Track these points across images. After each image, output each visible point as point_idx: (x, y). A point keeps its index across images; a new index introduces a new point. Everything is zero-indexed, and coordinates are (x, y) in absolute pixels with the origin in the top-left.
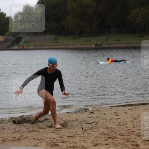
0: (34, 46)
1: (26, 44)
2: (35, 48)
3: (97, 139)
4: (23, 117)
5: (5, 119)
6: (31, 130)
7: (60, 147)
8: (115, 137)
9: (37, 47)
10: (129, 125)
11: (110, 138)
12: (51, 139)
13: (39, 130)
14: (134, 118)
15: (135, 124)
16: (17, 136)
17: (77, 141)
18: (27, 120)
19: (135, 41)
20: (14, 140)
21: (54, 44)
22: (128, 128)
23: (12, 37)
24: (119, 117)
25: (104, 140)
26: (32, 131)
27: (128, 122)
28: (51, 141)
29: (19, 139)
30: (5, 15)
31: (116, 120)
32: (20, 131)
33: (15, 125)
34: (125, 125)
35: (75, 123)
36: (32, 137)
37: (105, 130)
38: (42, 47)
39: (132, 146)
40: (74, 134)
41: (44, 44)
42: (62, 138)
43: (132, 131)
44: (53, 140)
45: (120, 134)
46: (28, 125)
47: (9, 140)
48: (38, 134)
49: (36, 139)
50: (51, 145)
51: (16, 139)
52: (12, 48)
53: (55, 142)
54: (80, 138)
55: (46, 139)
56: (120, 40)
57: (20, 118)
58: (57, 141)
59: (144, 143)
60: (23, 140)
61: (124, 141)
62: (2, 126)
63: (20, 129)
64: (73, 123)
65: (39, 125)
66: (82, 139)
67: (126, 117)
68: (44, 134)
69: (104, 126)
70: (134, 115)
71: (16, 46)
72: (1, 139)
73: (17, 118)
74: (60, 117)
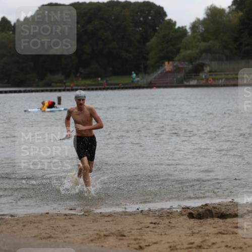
0: (227, 79)
1: (212, 75)
2: (228, 83)
4: (207, 207)
5: (175, 210)
6: (220, 231)
9: (232, 82)
16: (197, 240)
18: (214, 212)
20: (190, 248)
23: (187, 63)
26: (223, 232)
29: (200, 247)
30: (175, 23)
32: (201, 231)
33: (192, 221)
36: (223, 244)
46: (217, 221)
47: (182, 247)
48: (233, 238)
49: (230, 247)
51: (193, 246)
52: (185, 83)
55: (248, 249)
57: (202, 208)
60: (207, 248)
62: (169, 222)
63: (201, 229)
65: (236, 222)
68: (245, 238)
71: (195, 79)
72: (167, 245)
73: (196, 208)
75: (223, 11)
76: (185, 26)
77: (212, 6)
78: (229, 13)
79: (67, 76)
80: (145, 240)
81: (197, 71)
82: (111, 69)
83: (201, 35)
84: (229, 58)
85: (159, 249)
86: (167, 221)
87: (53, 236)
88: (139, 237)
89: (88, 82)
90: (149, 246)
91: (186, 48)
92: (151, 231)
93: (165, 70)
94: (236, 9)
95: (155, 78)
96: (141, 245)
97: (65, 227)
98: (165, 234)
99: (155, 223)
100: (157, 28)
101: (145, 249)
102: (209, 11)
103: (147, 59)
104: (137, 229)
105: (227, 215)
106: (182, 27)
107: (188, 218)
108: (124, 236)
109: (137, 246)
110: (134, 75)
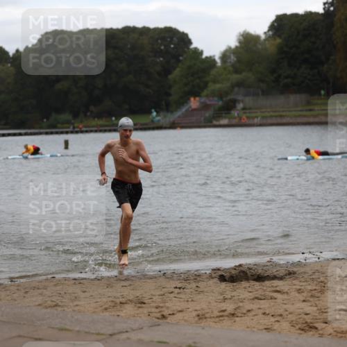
0: (263, 117)
1: (245, 113)
2: (265, 121)
4: (241, 268)
5: (203, 272)
6: (257, 296)
7: (321, 332)
9: (269, 121)
12: (300, 314)
13: (275, 295)
16: (230, 307)
18: (249, 274)
20: (222, 316)
21: (304, 113)
23: (216, 99)
26: (260, 297)
28: (300, 318)
30: (202, 53)
32: (234, 296)
33: (223, 285)
36: (260, 310)
38: (279, 120)
41: (284, 114)
42: (325, 312)
44: (306, 316)
46: (252, 284)
47: (212, 316)
48: (272, 304)
49: (268, 314)
50: (300, 329)
51: (225, 313)
52: (215, 123)
53: (309, 321)
55: (290, 316)
57: (235, 269)
58: (313, 319)
60: (241, 317)
62: (197, 286)
63: (234, 294)
65: (275, 285)
68: (285, 304)
71: (225, 118)
72: (195, 314)
73: (228, 269)
74: (319, 268)
75: (258, 37)
76: (214, 56)
77: (245, 31)
78: (265, 40)
79: (76, 116)
80: (168, 308)
81: (228, 107)
82: (127, 107)
83: (233, 66)
84: (266, 93)
85: (185, 318)
86: (194, 285)
87: (60, 304)
88: (161, 305)
89: (101, 122)
90: (173, 314)
91: (215, 82)
92: (175, 297)
93: (190, 107)
94: (273, 35)
95: (179, 117)
96: (164, 314)
97: (74, 293)
98: (192, 301)
99: (180, 288)
100: (181, 58)
101: (169, 319)
102: (241, 38)
103: (170, 95)
104: (159, 295)
105: (265, 277)
106: (211, 57)
107: (218, 282)
108: (144, 303)
109: (159, 315)
110: (154, 114)
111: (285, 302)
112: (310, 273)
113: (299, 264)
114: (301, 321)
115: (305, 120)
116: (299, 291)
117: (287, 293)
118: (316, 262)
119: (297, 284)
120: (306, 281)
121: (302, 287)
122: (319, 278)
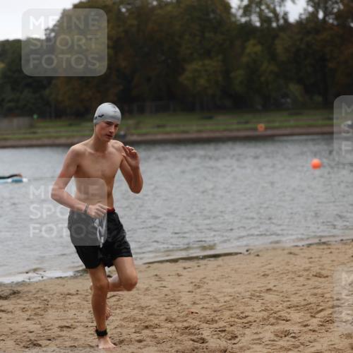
3: (119, 330)
7: (44, 349)
8: (158, 326)
10: (186, 299)
11: (147, 327)
12: (24, 333)
14: (195, 285)
15: (198, 297)
17: (78, 337)
19: (195, 128)
21: (28, 136)
22: (182, 305)
24: (165, 284)
25: (135, 332)
27: (184, 293)
28: (24, 336)
31: (158, 291)
34: (175, 301)
35: (75, 299)
37: (135, 311)
39: (191, 342)
40: (72, 321)
41: (5, 136)
42: (49, 330)
43: (192, 313)
44: (30, 335)
45: (166, 320)
50: (24, 346)
53: (33, 338)
54: (86, 329)
56: (163, 126)
58: (37, 336)
59: (216, 336)
61: (175, 334)
64: (70, 298)
66: (89, 332)
67: (180, 283)
68: (10, 323)
69: (133, 303)
70: (195, 278)
74: (43, 287)
111: (9, 321)
112: (34, 291)
113: (23, 283)
114: (25, 339)
115: (28, 142)
116: (23, 310)
117: (12, 312)
118: (40, 281)
119: (21, 303)
120: (30, 300)
121: (26, 306)
122: (42, 297)
